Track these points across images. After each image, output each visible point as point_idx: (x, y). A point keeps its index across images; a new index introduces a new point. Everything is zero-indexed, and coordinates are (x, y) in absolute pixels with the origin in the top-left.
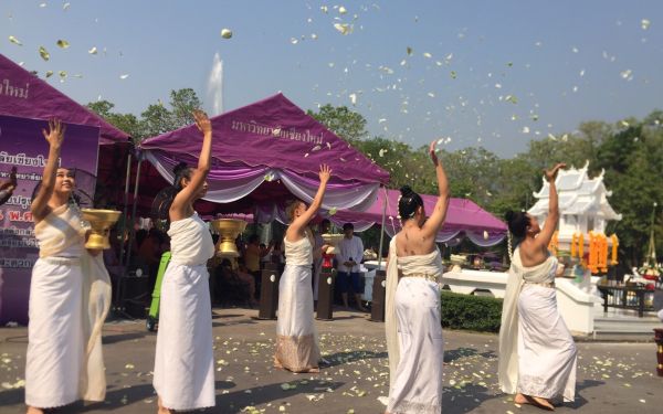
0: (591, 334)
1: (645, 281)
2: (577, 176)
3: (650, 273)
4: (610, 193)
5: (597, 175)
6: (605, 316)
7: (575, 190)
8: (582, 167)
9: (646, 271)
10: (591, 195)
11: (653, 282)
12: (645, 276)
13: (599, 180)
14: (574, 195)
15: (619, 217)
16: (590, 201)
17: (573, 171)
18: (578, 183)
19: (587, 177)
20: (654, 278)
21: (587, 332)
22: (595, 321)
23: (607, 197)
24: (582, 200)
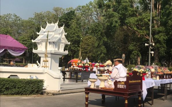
0: (59, 91)
1: (79, 68)
2: (54, 26)
3: (80, 65)
4: (66, 34)
5: (62, 26)
6: (64, 83)
7: (53, 32)
8: (56, 22)
9: (79, 64)
10: (59, 34)
11: (81, 68)
12: (78, 66)
13: (62, 28)
14: (53, 33)
15: (69, 43)
16: (59, 36)
17: (52, 24)
18: (54, 29)
19: (58, 27)
20: (81, 67)
21: (58, 90)
22: (61, 85)
23: (65, 35)
24: (56, 36)
